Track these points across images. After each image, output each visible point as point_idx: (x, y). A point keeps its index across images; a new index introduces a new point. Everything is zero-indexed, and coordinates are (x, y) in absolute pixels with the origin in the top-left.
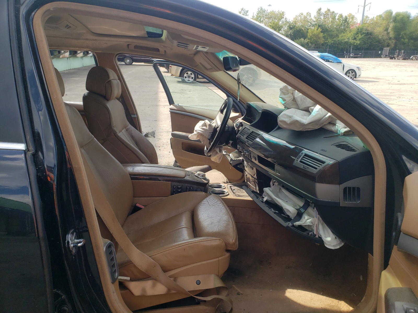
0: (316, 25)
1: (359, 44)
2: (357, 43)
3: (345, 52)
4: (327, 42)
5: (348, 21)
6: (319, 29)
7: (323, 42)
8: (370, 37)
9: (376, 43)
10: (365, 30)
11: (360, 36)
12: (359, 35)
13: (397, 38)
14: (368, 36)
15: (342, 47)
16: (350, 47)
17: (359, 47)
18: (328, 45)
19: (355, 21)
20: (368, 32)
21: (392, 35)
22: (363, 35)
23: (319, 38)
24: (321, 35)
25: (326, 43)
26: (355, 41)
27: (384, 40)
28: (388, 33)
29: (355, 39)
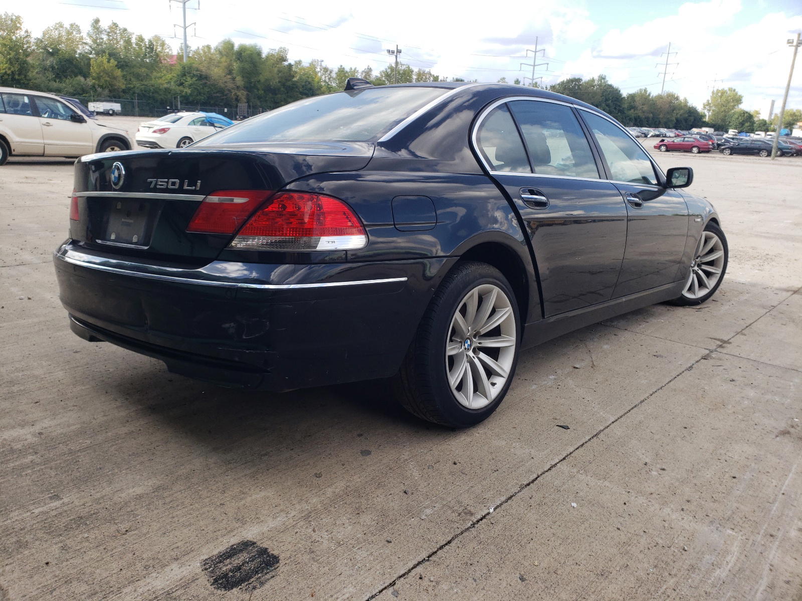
0: (104, 52)
1: (191, 95)
2: (186, 92)
3: (168, 108)
4: (132, 86)
5: (156, 50)
6: (112, 61)
7: (123, 87)
8: (206, 83)
9: (218, 94)
10: (197, 71)
11: (189, 81)
12: (186, 78)
13: (250, 87)
14: (204, 81)
15: (161, 99)
16: (175, 98)
17: (191, 99)
18: (134, 93)
19: (167, 50)
20: (201, 73)
21: (239, 80)
22: (194, 79)
23: (115, 78)
24: (118, 73)
25: (129, 89)
26: (181, 88)
27: (229, 90)
28: (234, 79)
29: (181, 84)
